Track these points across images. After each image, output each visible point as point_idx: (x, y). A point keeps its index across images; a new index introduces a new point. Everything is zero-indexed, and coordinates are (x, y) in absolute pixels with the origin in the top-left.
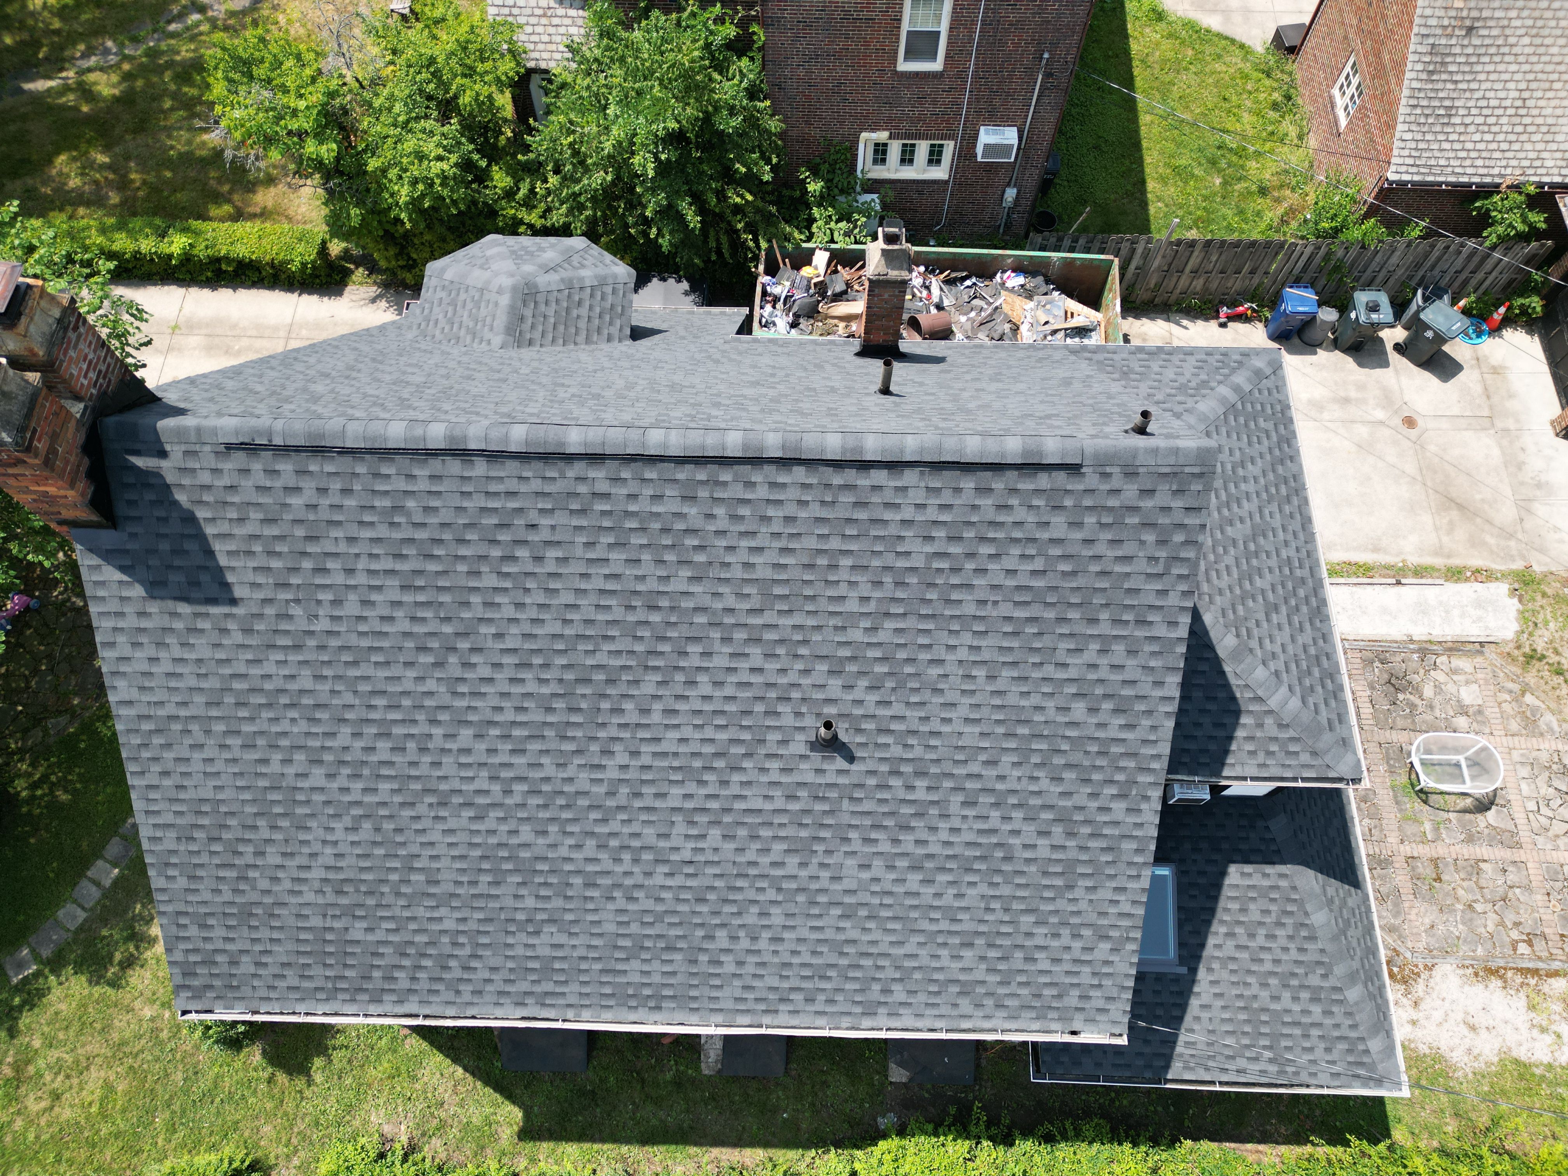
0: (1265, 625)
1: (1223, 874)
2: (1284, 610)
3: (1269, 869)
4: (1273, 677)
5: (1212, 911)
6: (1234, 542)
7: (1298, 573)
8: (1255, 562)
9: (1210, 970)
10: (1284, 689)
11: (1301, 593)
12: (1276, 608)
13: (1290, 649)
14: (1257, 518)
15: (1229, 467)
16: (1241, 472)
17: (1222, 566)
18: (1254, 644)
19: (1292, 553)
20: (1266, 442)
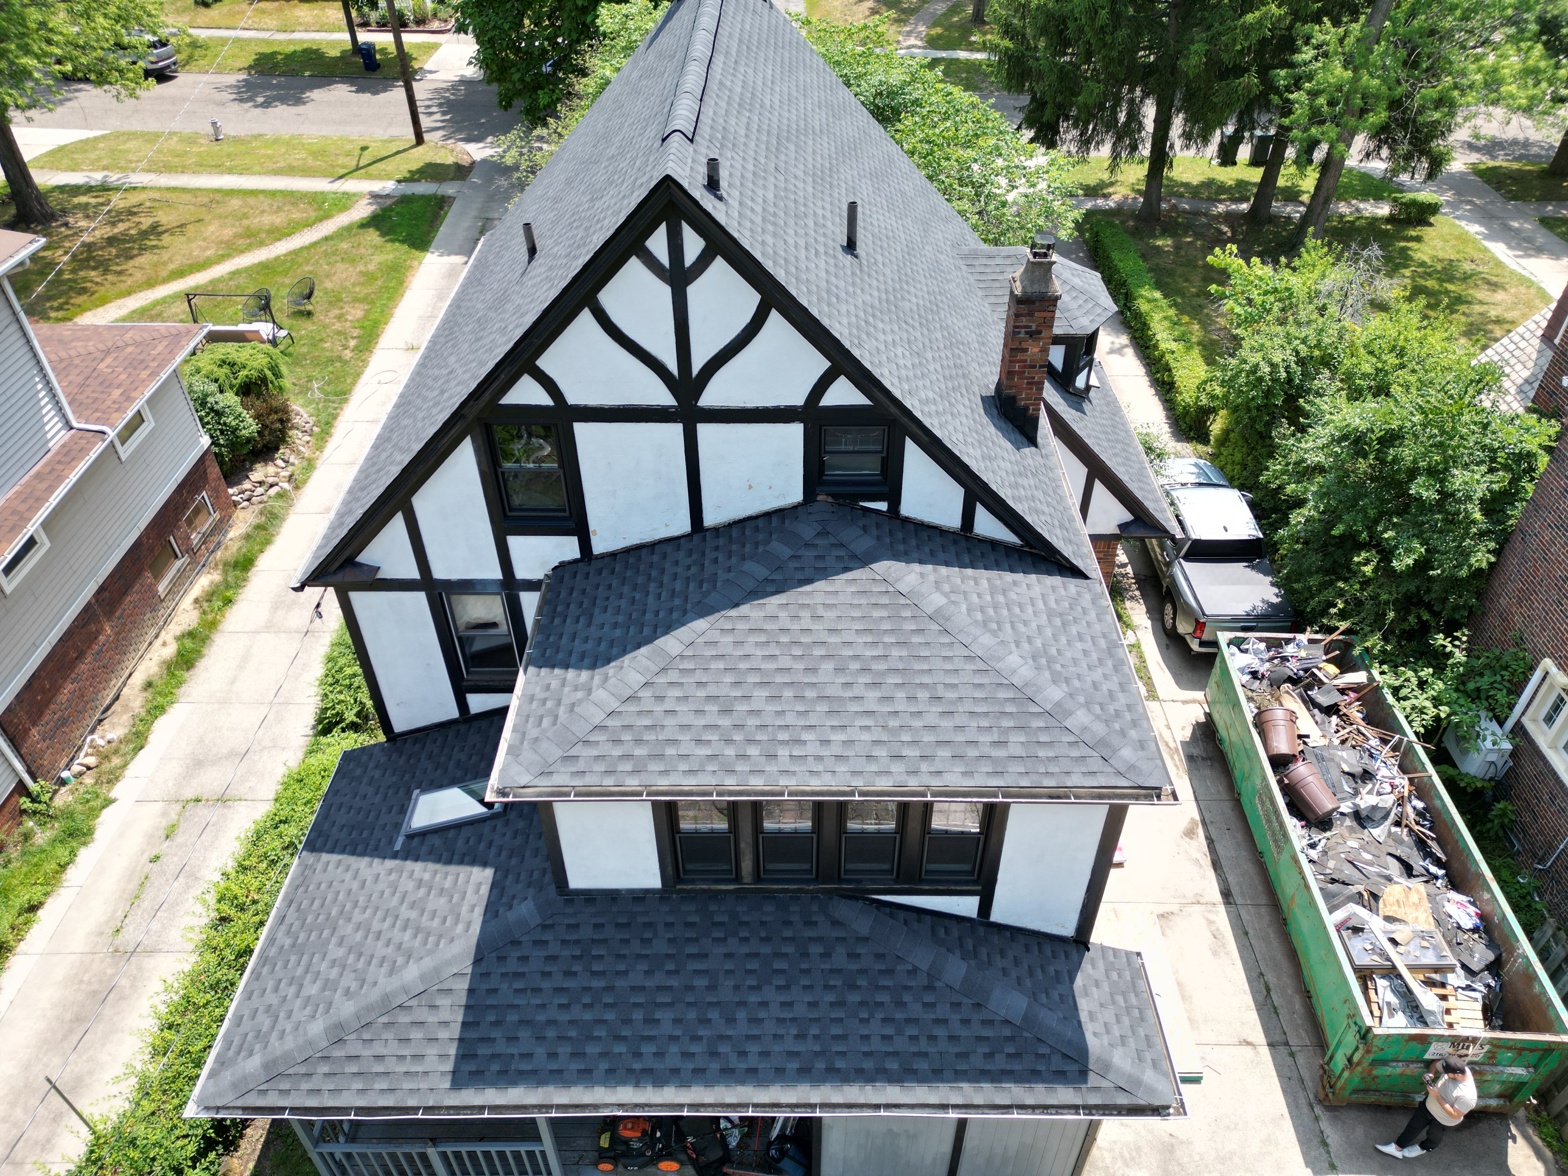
0: (701, 693)
1: (484, 864)
2: (725, 722)
3: (479, 911)
4: (628, 693)
5: (449, 862)
6: (813, 670)
7: (783, 752)
8: (788, 693)
9: (390, 872)
10: (614, 704)
11: (753, 751)
12: (726, 712)
13: (670, 721)
14: (855, 707)
15: (927, 680)
16: (923, 695)
17: (774, 650)
18: (673, 676)
19: (812, 749)
20: (985, 738)
